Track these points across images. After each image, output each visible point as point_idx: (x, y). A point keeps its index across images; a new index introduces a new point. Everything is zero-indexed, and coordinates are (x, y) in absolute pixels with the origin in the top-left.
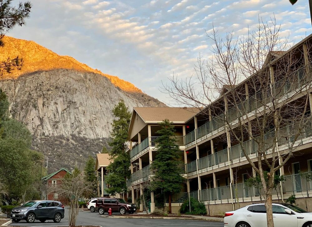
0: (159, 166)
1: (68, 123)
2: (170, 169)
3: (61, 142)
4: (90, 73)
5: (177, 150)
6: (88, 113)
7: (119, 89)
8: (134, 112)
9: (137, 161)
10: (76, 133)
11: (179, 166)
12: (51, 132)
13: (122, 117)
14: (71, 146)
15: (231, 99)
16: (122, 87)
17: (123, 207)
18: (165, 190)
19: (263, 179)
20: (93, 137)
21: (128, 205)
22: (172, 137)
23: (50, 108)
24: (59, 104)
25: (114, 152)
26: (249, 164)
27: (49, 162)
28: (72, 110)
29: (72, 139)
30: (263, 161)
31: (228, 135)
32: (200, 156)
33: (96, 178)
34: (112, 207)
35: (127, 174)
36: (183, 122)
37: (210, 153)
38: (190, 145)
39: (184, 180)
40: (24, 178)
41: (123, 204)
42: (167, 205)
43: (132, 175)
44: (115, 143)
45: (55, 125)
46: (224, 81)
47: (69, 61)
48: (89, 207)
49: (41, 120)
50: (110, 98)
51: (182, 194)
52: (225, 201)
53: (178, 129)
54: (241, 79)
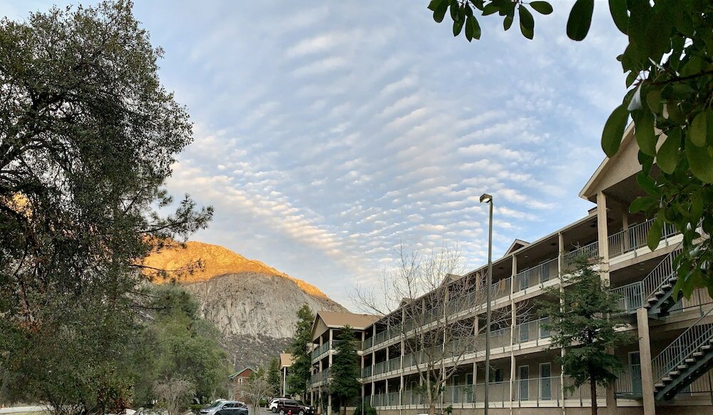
0: (338, 370)
1: (255, 323)
2: (347, 373)
3: (248, 341)
4: (277, 276)
5: (356, 355)
6: (274, 314)
7: (304, 292)
8: (318, 316)
9: (318, 363)
10: (262, 332)
11: (356, 371)
12: (239, 331)
13: (305, 319)
14: (257, 344)
15: (410, 312)
16: (308, 291)
17: (302, 410)
18: (342, 394)
19: (429, 391)
20: (278, 336)
21: (306, 408)
22: (351, 342)
23: (238, 308)
24: (247, 304)
25: (296, 353)
26: (418, 373)
27: (237, 359)
28: (259, 311)
29: (259, 338)
30: (431, 372)
31: (402, 345)
32: (376, 362)
33: (279, 378)
34: (293, 409)
35: (308, 376)
36: (363, 328)
37: (385, 359)
38: (367, 351)
39: (359, 385)
40: (212, 376)
41: (301, 407)
42: (342, 408)
43: (312, 378)
44: (298, 345)
45: (243, 325)
46: (405, 294)
47: (257, 265)
48: (271, 408)
49: (230, 319)
50: (296, 301)
51: (357, 397)
52: (394, 408)
53: (358, 334)
54: (421, 294)
